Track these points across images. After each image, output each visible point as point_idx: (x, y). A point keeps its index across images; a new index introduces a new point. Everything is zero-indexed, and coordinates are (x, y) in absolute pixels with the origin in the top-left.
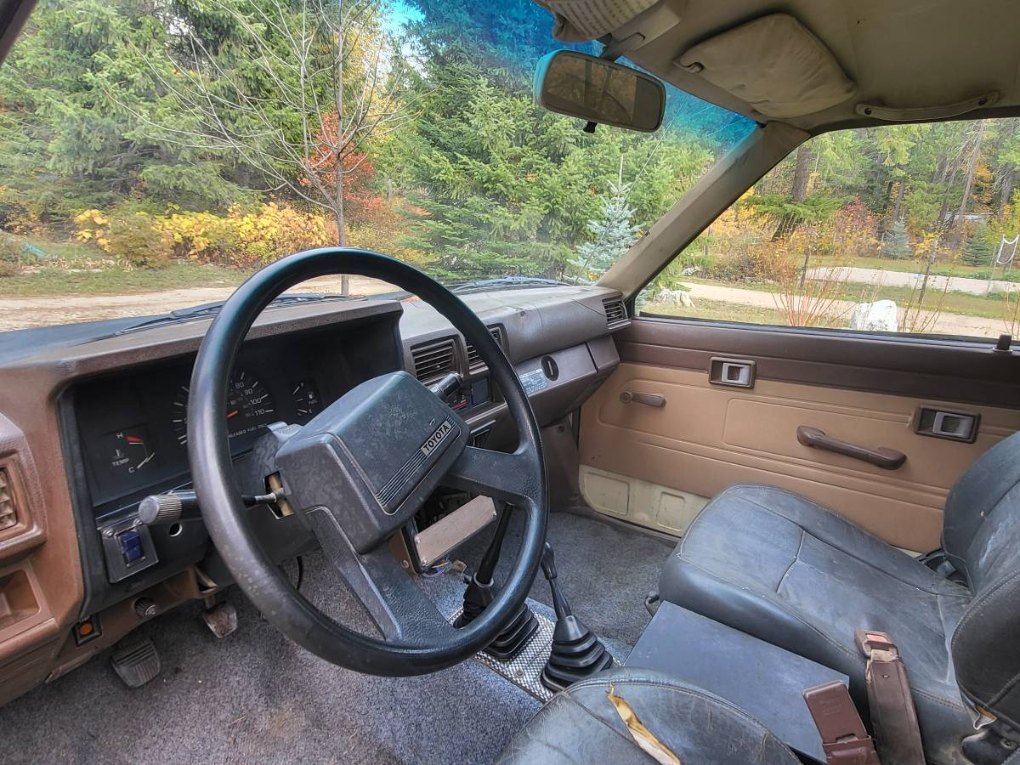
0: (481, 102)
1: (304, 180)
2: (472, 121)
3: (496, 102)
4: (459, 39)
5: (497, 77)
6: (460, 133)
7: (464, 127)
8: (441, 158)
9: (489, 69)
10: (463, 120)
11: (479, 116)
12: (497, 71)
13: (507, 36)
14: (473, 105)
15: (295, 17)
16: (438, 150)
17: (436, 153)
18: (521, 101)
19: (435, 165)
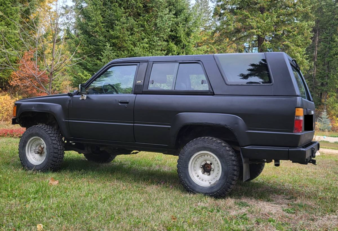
0: (106, 53)
1: (12, 82)
2: (102, 60)
3: (113, 53)
4: (97, 27)
5: (113, 43)
6: (96, 65)
7: (98, 62)
8: (87, 74)
9: (110, 40)
10: (98, 59)
11: (106, 59)
12: (114, 41)
13: (119, 28)
14: (103, 54)
15: (14, 8)
16: (86, 71)
17: (86, 73)
18: (124, 52)
19: (85, 78)
